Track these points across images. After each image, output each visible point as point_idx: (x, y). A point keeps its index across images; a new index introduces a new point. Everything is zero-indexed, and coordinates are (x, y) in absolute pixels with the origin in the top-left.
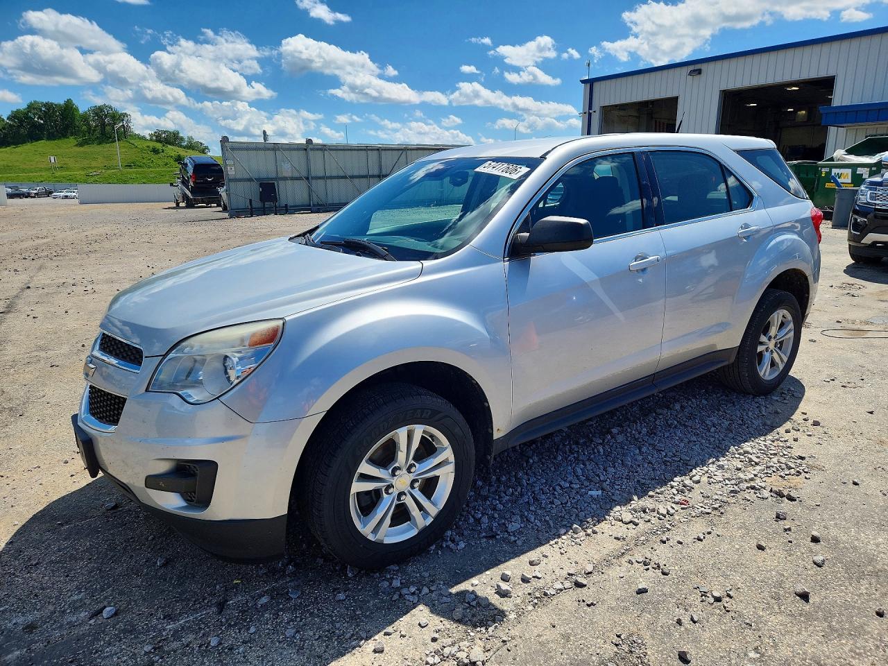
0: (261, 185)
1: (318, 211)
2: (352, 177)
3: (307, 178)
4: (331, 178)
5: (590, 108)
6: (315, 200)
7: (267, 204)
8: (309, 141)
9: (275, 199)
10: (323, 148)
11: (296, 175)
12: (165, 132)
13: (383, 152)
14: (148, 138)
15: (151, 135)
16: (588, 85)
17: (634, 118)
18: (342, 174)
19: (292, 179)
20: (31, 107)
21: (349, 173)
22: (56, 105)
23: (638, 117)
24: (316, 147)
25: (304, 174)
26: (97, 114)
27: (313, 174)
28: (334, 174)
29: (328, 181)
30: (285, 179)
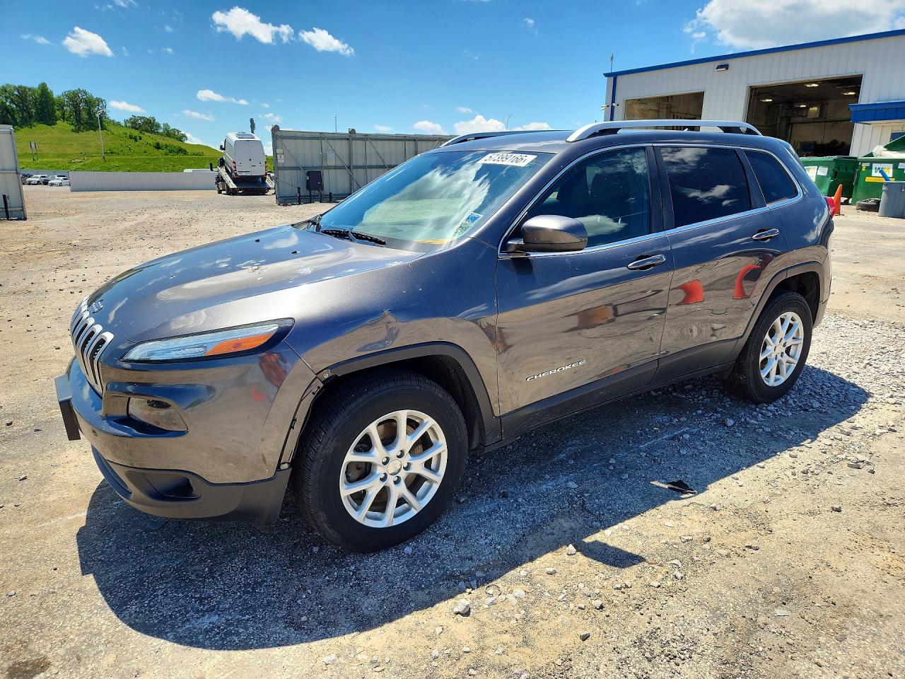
0: (308, 174)
2: (390, 167)
3: (349, 168)
4: (371, 167)
5: (613, 101)
7: (313, 192)
8: (352, 132)
9: (321, 187)
10: (365, 138)
11: (339, 164)
12: (141, 118)
15: (126, 121)
16: (612, 78)
17: (654, 112)
19: (336, 168)
20: (4, 89)
21: (387, 163)
22: (29, 89)
23: (658, 111)
24: (358, 137)
25: (346, 163)
26: (71, 99)
27: (354, 163)
28: (374, 163)
29: (368, 170)
30: (329, 168)
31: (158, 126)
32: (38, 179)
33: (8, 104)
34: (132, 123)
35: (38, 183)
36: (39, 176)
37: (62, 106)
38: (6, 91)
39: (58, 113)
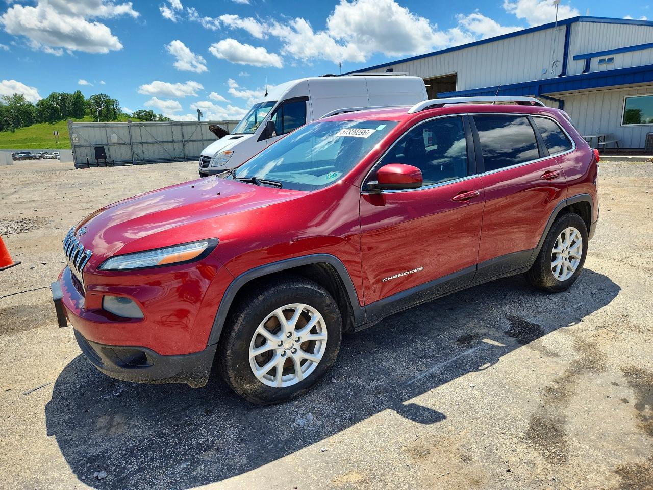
0: (96, 149)
1: (138, 164)
2: (163, 142)
3: (130, 144)
4: (147, 143)
6: (136, 157)
7: (100, 161)
9: (105, 157)
10: (141, 125)
11: (121, 142)
12: (143, 111)
13: (184, 127)
14: (132, 116)
15: (134, 114)
18: (154, 141)
19: (118, 144)
20: (52, 96)
21: (160, 140)
22: (68, 95)
24: (135, 125)
25: (127, 141)
26: (96, 101)
27: (134, 141)
28: (150, 140)
30: (113, 145)
31: (155, 116)
32: (52, 155)
33: (55, 105)
34: (138, 115)
35: (52, 158)
36: (53, 153)
37: (90, 105)
38: (53, 97)
39: (87, 110)
